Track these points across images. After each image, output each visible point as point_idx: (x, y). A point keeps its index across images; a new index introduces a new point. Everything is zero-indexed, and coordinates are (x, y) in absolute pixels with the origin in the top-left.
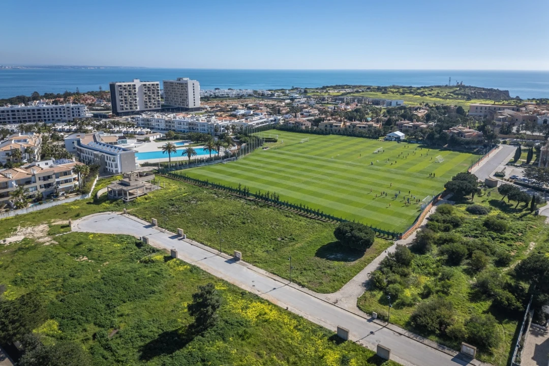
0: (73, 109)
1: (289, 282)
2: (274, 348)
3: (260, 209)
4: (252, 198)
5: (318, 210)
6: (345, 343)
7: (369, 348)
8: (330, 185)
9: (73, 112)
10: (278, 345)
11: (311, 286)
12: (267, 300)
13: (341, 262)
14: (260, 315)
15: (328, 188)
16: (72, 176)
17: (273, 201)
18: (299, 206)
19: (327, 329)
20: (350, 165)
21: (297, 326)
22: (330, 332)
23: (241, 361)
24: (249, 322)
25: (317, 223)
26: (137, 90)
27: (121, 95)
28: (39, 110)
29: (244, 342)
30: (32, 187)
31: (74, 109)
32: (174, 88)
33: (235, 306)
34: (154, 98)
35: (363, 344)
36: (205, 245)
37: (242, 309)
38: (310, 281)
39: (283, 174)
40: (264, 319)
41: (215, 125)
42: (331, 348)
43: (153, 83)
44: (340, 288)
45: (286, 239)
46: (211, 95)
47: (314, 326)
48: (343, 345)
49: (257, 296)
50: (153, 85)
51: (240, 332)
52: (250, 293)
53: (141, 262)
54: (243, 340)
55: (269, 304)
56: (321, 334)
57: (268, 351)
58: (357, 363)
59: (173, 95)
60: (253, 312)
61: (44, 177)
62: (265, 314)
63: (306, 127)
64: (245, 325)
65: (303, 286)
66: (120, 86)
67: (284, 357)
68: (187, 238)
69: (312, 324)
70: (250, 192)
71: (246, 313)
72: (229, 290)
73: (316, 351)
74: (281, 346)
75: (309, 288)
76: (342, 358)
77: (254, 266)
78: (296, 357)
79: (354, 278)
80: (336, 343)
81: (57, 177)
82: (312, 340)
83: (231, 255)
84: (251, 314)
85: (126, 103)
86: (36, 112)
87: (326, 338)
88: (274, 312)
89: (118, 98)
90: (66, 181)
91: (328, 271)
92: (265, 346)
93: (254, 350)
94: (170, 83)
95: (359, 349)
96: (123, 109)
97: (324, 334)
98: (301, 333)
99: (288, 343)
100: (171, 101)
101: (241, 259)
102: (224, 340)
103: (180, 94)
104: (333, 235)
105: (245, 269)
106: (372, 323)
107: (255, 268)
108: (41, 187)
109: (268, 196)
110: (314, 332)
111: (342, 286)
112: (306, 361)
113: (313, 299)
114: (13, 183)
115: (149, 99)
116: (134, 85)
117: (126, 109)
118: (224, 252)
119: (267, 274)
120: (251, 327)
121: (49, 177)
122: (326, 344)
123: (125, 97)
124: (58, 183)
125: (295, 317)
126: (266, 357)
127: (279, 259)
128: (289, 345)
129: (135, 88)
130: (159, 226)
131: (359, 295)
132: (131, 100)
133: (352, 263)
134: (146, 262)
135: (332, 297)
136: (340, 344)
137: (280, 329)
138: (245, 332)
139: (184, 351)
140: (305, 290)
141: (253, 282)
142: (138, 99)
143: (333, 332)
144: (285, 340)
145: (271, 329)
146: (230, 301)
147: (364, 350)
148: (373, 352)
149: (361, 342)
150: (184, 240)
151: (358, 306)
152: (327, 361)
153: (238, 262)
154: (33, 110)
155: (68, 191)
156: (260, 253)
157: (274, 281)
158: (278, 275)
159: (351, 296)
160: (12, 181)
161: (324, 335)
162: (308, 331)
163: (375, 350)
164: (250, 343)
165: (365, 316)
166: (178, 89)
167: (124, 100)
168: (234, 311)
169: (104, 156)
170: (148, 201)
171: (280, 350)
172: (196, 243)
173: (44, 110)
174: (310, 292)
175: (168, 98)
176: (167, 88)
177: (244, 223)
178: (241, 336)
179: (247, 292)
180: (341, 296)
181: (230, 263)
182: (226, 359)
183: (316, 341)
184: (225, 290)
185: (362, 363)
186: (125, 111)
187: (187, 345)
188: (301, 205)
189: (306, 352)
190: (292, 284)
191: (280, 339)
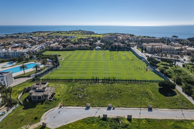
4: (101, 81)
5: (135, 79)
18: (126, 79)
70: (99, 79)
104: (159, 86)
109: (110, 79)
130: (92, 107)
133: (178, 95)
150: (115, 109)
153: (153, 110)
170: (60, 96)
172: (123, 108)
177: (120, 93)
188: (127, 79)
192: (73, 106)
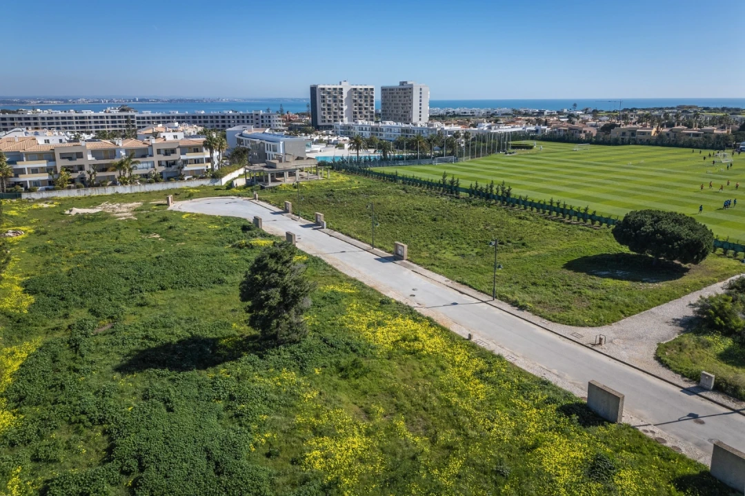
0: (262, 117)
1: (491, 298)
2: (408, 405)
3: (471, 207)
4: (463, 194)
6: (607, 428)
7: (684, 452)
8: (617, 190)
9: (263, 121)
10: (422, 403)
11: (541, 310)
12: (429, 319)
13: (624, 282)
14: (404, 339)
15: (615, 193)
16: (204, 155)
17: (499, 198)
19: (560, 389)
20: (665, 172)
21: (481, 372)
22: (567, 395)
23: (317, 417)
24: (374, 348)
25: (580, 229)
26: (345, 95)
27: (324, 101)
28: (223, 117)
29: (343, 383)
30: (147, 162)
31: (264, 117)
32: (395, 97)
33: (356, 319)
34: (366, 109)
35: (665, 441)
36: (352, 238)
37: (369, 326)
38: (540, 303)
39: (531, 177)
40: (408, 348)
41: (438, 129)
42: (563, 432)
43: (366, 87)
44: (614, 321)
45: (510, 244)
46: (449, 113)
47: (526, 377)
48: (601, 430)
49: (411, 309)
50: (366, 89)
51: (343, 362)
52: (397, 303)
53: (234, 246)
54: (345, 377)
55: (431, 326)
56: (541, 396)
57: (393, 410)
58: (640, 482)
59: (393, 105)
60: (391, 333)
61: (166, 150)
62: (416, 339)
63: (586, 135)
64: (361, 352)
65: (522, 308)
66: (323, 89)
67: (426, 428)
68: (327, 227)
69: (521, 372)
70: (460, 186)
71: (374, 332)
72: (359, 296)
73: (517, 432)
74: (427, 406)
75: (535, 313)
76: (591, 461)
77: (428, 269)
78: (459, 434)
79: (653, 309)
80: (579, 421)
81: (183, 153)
82: (514, 405)
83: (390, 252)
84: (384, 337)
85: (329, 113)
86: (220, 119)
87: (555, 406)
88: (437, 339)
89: (320, 105)
90: (197, 161)
91: (590, 292)
92: (389, 399)
93: (362, 401)
94: (390, 90)
95: (651, 450)
96: (325, 121)
97: (548, 398)
98: (489, 388)
99: (448, 401)
100: (390, 114)
101: (406, 257)
102: (302, 371)
103: (402, 104)
105: (408, 271)
106: (694, 398)
107: (428, 273)
108: (160, 164)
109: (492, 191)
110: (522, 389)
111: (620, 319)
112: (484, 447)
113: (539, 330)
114: (121, 152)
115: (360, 109)
116: (341, 89)
117: (329, 121)
118: (380, 248)
119: (450, 283)
120: (374, 357)
121: (173, 151)
122: (550, 421)
123: (329, 105)
124: (186, 162)
125: (484, 354)
126: (379, 420)
127: (483, 266)
128: (450, 407)
129: (342, 93)
130: (293, 213)
131: (665, 339)
132: (336, 109)
133: (651, 286)
134: (240, 247)
135: (590, 334)
136: (592, 428)
137: (439, 372)
138: (355, 364)
139: (208, 375)
140: (525, 314)
141: (413, 290)
142: (345, 108)
143: (576, 399)
144: (442, 395)
145: (418, 370)
146: (352, 310)
147: (668, 455)
148: (699, 465)
149: (659, 433)
150: (321, 230)
151: (658, 358)
152: (545, 459)
153: (398, 262)
154: (217, 117)
155: (198, 175)
156: (448, 255)
157: (460, 294)
158: (470, 286)
159: (640, 338)
160: (120, 149)
161: (550, 401)
162: (506, 386)
163: (706, 461)
164: (356, 387)
165: (678, 380)
166: (400, 97)
167: (326, 110)
168: (350, 326)
169: (264, 143)
170: (296, 190)
171: (422, 412)
172: (340, 234)
173: (229, 117)
174: (537, 320)
175: (386, 111)
176: (385, 97)
177: (435, 220)
178: (342, 370)
179: (393, 301)
180: (613, 335)
181: (383, 262)
182: (285, 405)
183: (523, 409)
184: (351, 295)
185: (658, 486)
186: (327, 123)
187: (219, 367)
189: (489, 430)
190: (496, 302)
191: (432, 391)
192: (270, 204)
